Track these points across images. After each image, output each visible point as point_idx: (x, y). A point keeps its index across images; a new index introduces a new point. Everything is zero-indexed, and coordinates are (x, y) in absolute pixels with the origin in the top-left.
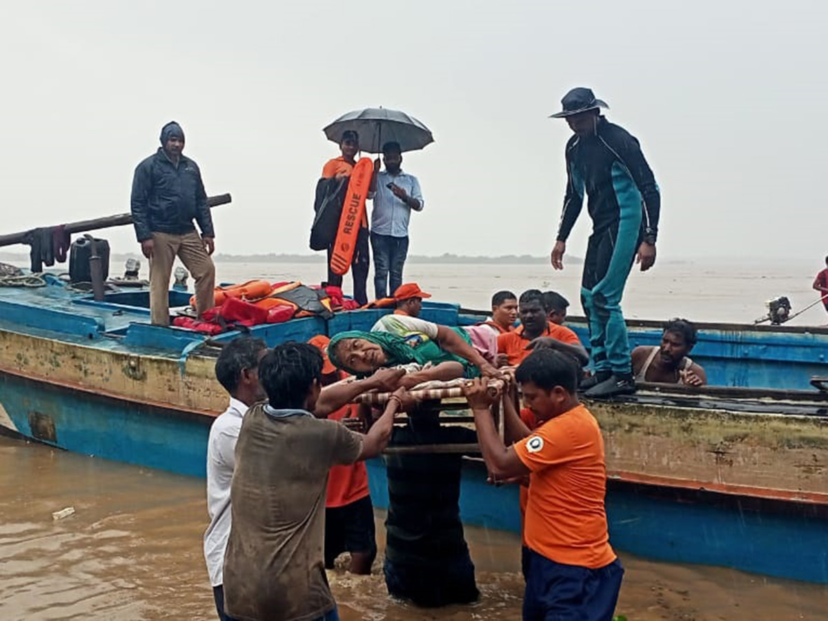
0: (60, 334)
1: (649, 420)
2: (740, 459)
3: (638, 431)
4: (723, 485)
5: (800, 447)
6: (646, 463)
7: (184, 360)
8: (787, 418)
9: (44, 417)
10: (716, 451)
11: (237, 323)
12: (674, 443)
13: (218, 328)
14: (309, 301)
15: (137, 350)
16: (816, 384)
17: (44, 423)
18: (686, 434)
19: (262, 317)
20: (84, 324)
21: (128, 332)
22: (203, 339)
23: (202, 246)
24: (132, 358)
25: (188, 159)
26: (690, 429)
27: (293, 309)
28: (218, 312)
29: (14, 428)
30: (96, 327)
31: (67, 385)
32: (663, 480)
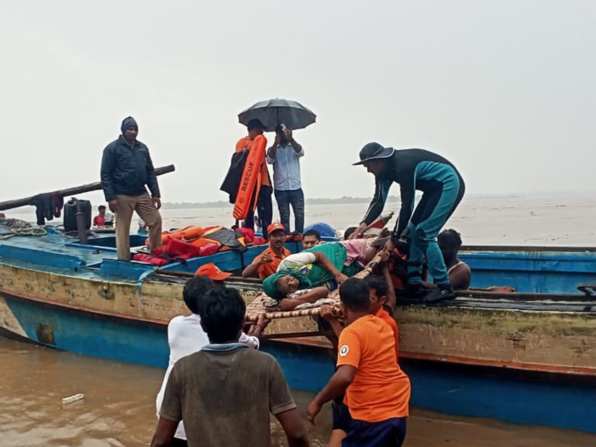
0: (55, 268)
1: (465, 318)
2: (530, 344)
3: (457, 326)
4: (519, 363)
5: (572, 335)
6: (465, 349)
7: (140, 284)
8: (562, 314)
9: (46, 328)
10: (513, 339)
11: (178, 257)
12: (484, 334)
13: (164, 261)
14: (230, 239)
15: (108, 278)
16: (582, 289)
17: (46, 331)
18: (491, 327)
19: (195, 252)
20: (71, 261)
21: (102, 265)
22: (153, 269)
23: (152, 203)
24: (104, 284)
25: (140, 143)
26: (494, 324)
27: (217, 245)
28: (164, 249)
29: (26, 335)
30: (80, 263)
31: (60, 304)
32: (477, 360)
